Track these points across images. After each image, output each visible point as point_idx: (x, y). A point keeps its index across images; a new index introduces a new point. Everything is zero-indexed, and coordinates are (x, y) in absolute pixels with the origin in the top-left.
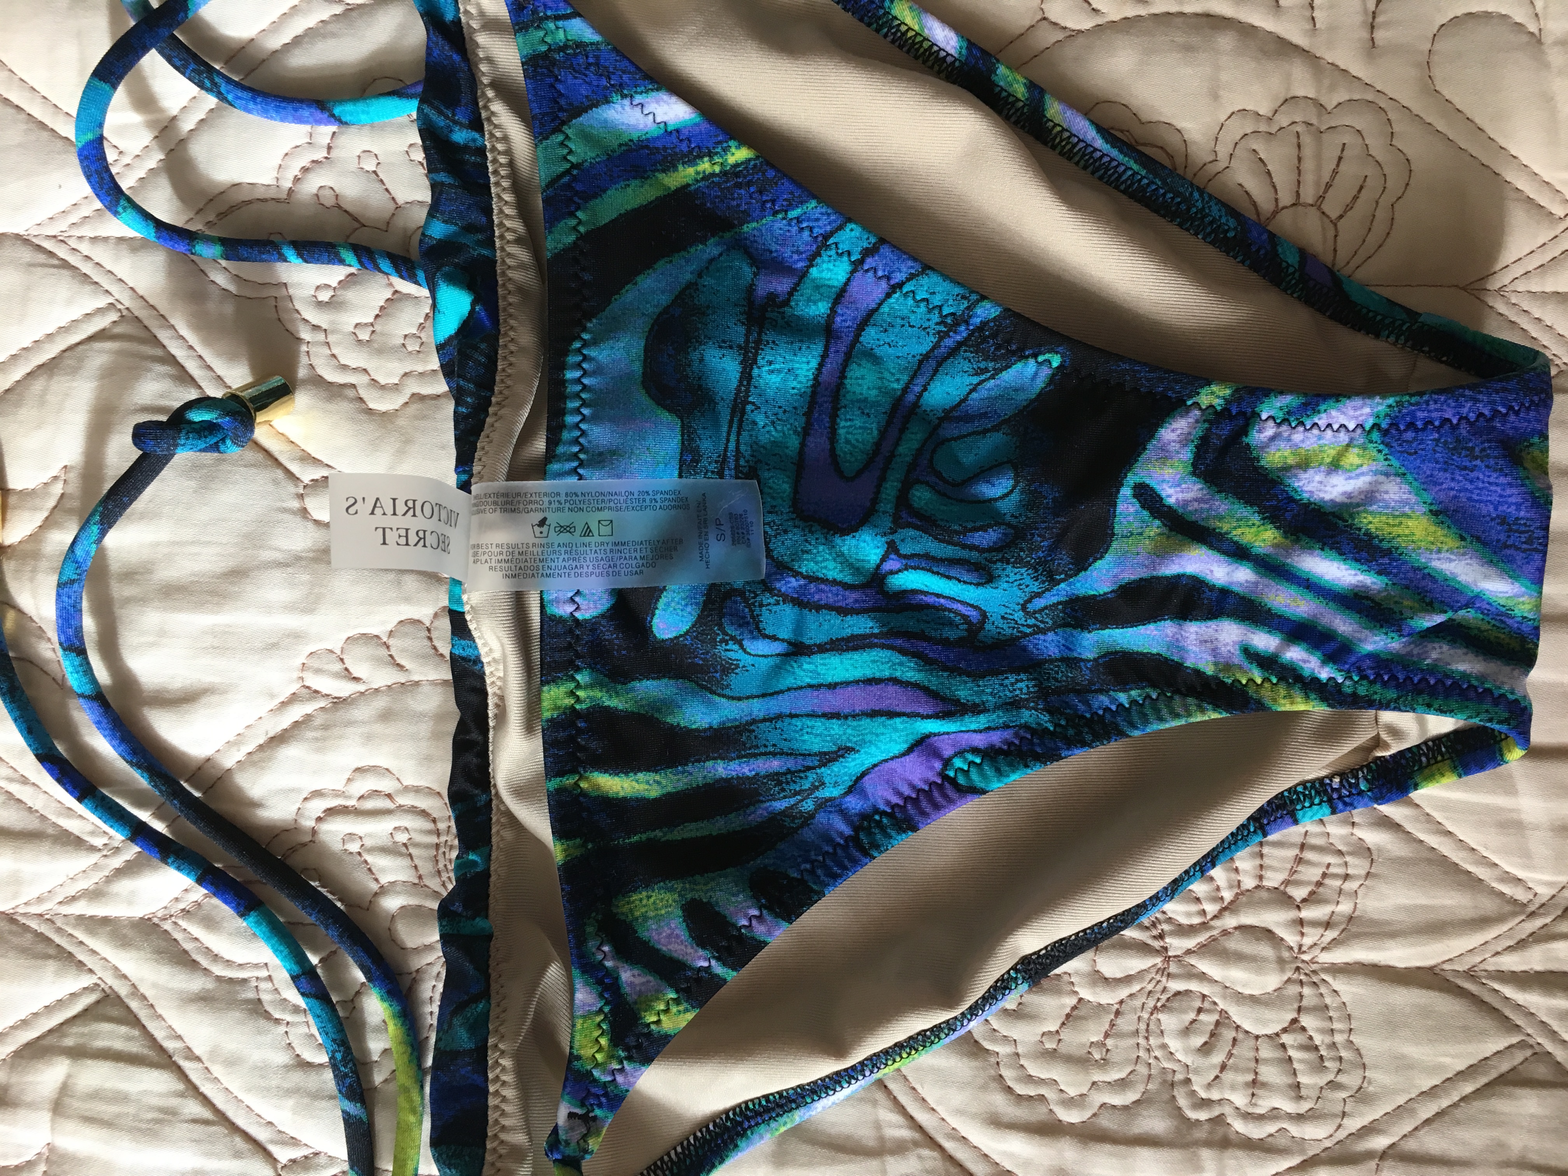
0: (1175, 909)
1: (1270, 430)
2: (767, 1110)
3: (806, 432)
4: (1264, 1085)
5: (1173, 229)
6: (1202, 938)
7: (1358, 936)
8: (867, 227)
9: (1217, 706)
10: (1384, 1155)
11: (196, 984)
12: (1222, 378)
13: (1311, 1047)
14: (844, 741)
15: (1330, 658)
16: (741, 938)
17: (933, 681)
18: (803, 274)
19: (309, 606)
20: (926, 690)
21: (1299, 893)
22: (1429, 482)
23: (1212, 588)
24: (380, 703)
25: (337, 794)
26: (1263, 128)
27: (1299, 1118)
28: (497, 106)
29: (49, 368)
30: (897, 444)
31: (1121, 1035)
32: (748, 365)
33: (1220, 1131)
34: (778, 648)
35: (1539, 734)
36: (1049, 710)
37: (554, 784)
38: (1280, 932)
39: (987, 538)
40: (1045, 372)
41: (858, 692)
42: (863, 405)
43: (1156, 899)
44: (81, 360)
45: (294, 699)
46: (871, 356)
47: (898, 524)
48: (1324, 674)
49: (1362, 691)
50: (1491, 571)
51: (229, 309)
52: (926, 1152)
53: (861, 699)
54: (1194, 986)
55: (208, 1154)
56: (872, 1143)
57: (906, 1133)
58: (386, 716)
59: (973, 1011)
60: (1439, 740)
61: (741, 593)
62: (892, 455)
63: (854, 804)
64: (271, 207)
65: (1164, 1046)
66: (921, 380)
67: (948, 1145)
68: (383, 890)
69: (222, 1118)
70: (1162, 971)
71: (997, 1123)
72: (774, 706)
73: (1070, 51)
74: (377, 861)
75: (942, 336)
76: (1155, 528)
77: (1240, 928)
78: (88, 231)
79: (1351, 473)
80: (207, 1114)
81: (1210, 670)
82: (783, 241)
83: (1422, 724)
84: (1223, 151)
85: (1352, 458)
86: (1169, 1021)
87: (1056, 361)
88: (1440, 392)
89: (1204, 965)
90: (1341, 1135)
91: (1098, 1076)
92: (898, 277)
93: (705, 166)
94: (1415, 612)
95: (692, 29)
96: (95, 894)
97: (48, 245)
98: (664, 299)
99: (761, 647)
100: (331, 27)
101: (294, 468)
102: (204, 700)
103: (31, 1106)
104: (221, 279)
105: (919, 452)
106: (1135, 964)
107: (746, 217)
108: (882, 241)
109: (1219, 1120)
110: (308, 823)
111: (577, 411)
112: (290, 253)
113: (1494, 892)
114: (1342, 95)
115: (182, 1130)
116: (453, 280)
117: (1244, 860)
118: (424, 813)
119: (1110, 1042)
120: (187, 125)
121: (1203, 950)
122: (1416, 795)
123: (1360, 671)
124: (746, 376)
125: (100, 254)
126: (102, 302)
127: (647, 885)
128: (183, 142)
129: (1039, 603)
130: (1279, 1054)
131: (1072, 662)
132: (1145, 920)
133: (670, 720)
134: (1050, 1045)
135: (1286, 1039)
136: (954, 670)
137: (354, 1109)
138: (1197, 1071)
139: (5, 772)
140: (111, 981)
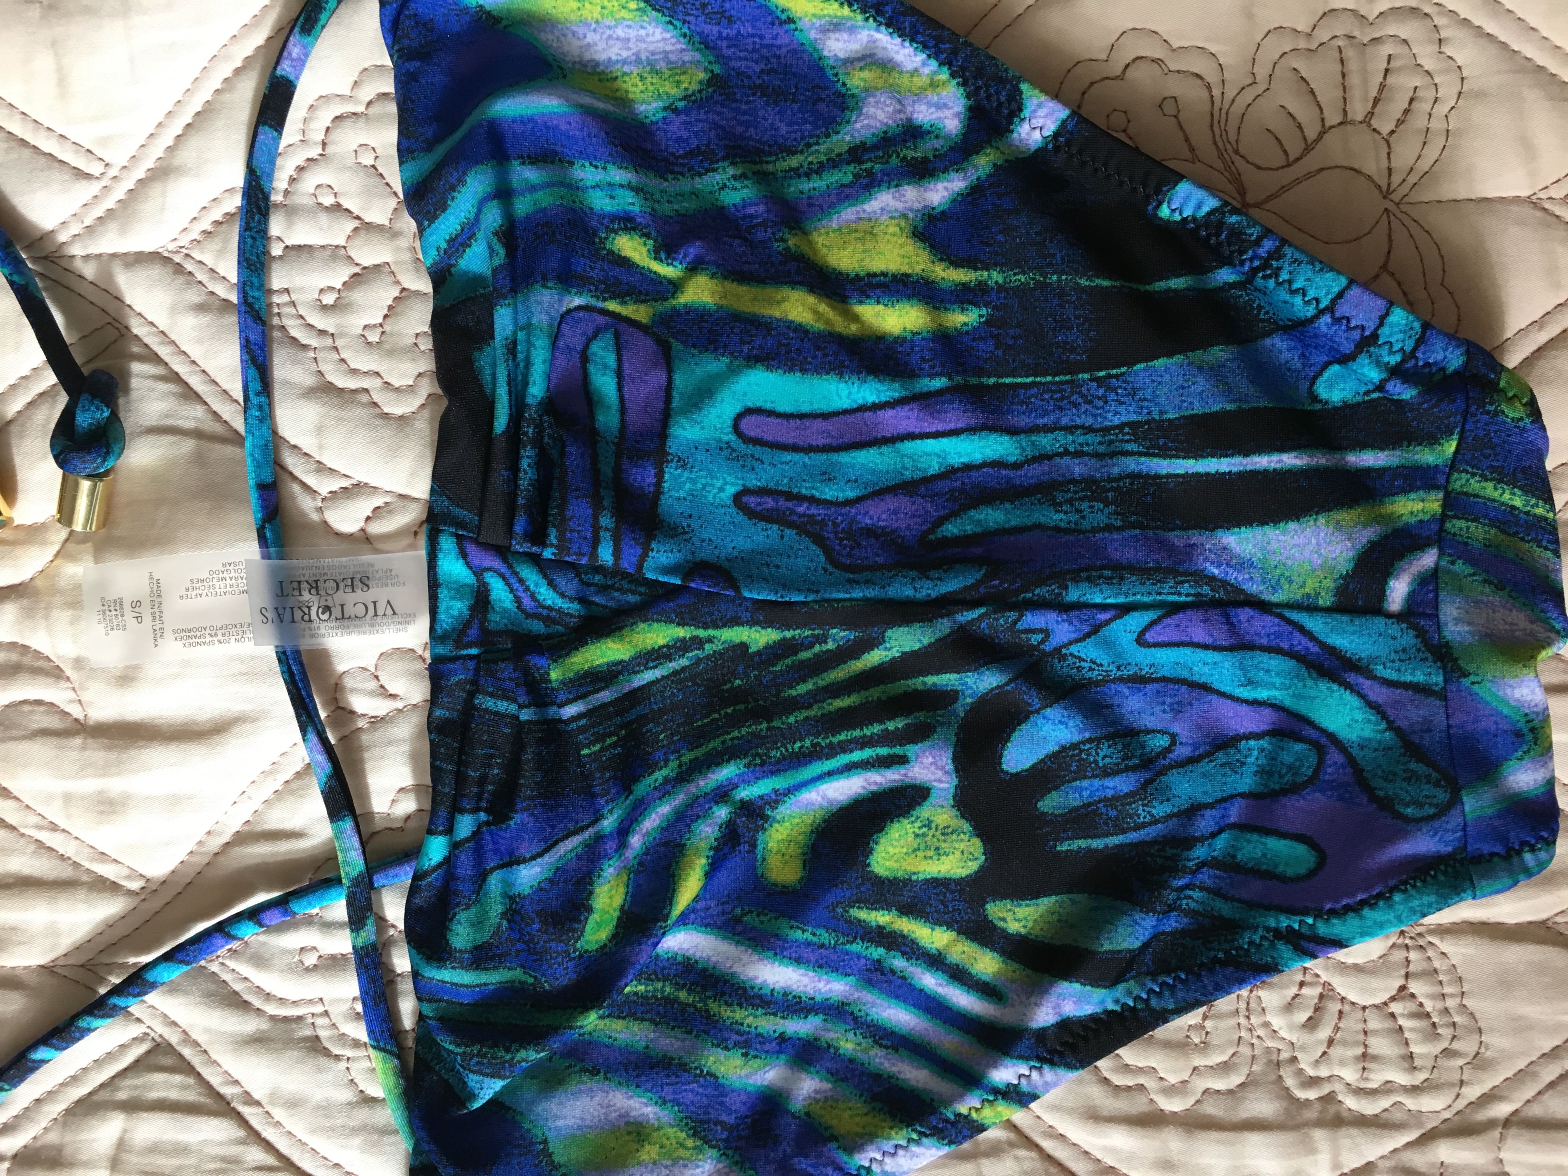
4: (1375, 1058)
10: (1507, 1123)
11: (250, 1025)
13: (1422, 1014)
26: (1302, 44)
27: (1415, 1090)
29: (50, 396)
31: (1220, 1016)
33: (1332, 1109)
52: (1022, 1153)
65: (1267, 1025)
67: (1046, 1144)
69: (287, 1163)
71: (1095, 1116)
78: (79, 250)
80: (271, 1160)
84: (1262, 72)
86: (1271, 998)
90: (1460, 1104)
91: (1199, 1061)
101: (311, 480)
102: (236, 730)
103: (88, 1164)
109: (1329, 1099)
114: (1383, 5)
119: (1209, 1024)
126: (99, 322)
138: (1303, 1048)
139: (34, 819)
140: (161, 1029)
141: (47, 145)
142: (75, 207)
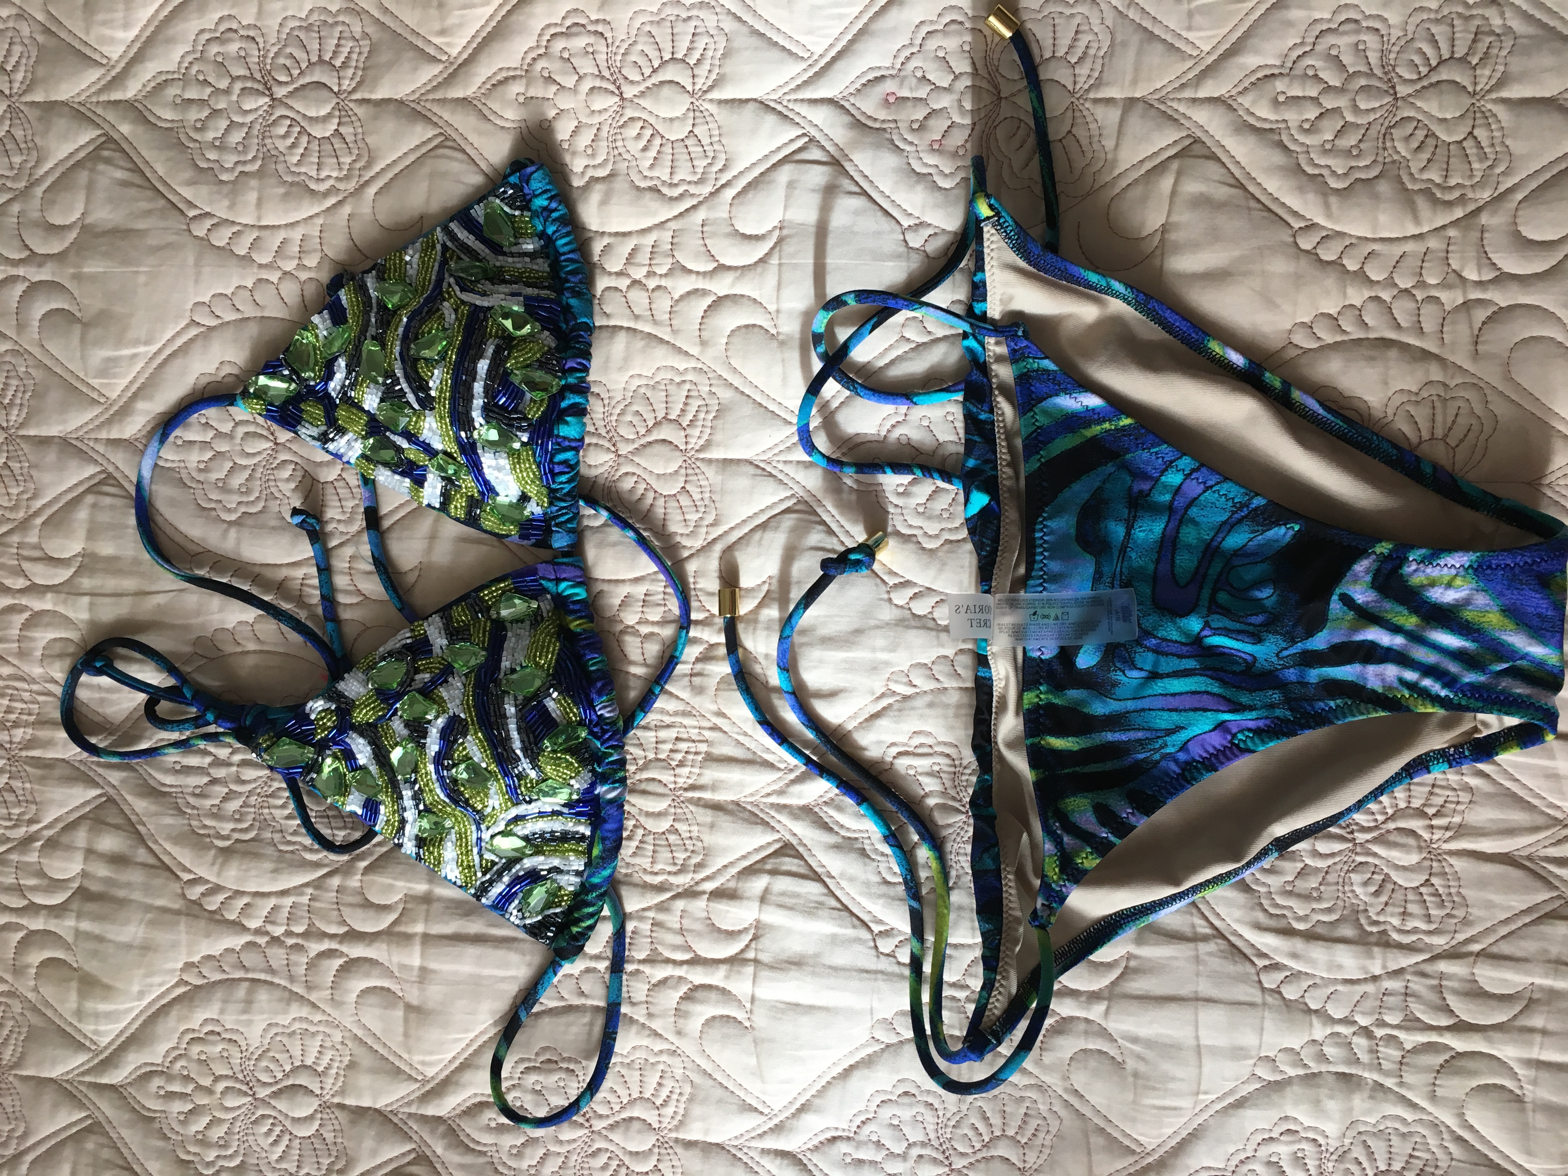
0: (1359, 817)
1: (1414, 567)
2: (1134, 914)
3: (1158, 562)
4: (1410, 915)
5: (1362, 455)
6: (1375, 834)
7: (1463, 835)
8: (1194, 458)
9: (1384, 709)
10: (1478, 954)
11: (832, 839)
12: (1388, 540)
13: (1437, 894)
14: (1179, 723)
15: (1445, 685)
16: (1123, 823)
17: (1228, 693)
18: (1157, 480)
19: (893, 649)
20: (1224, 698)
21: (1431, 811)
22: (1500, 595)
23: (1382, 648)
24: (928, 698)
25: (906, 745)
26: (1413, 398)
27: (1430, 933)
28: (1000, 399)
29: (763, 526)
30: (1208, 568)
31: (1328, 884)
32: (1129, 528)
33: (1385, 938)
34: (1143, 674)
35: (1562, 727)
36: (1291, 709)
37: (1029, 742)
38: (1420, 832)
39: (1259, 619)
40: (1291, 533)
41: (1187, 698)
42: (1189, 547)
43: (1349, 810)
44: (779, 523)
45: (883, 695)
46: (1193, 522)
47: (1210, 612)
48: (1443, 693)
49: (1463, 703)
50: (1533, 641)
51: (854, 497)
52: (1220, 941)
53: (1188, 702)
54: (1370, 859)
55: (840, 926)
56: (1190, 935)
57: (1208, 931)
58: (931, 705)
59: (1249, 864)
60: (1511, 729)
61: (1124, 645)
62: (1205, 575)
63: (1182, 756)
64: (874, 445)
65: (1353, 891)
66: (1221, 535)
67: (1232, 938)
68: (927, 795)
69: (846, 908)
70: (1352, 851)
71: (1259, 927)
72: (1140, 704)
73: (1304, 360)
74: (924, 780)
75: (1233, 513)
76: (1351, 615)
77: (1397, 829)
78: (782, 458)
79: (1457, 588)
80: (839, 906)
81: (1380, 690)
82: (1147, 463)
83: (1501, 721)
84: (1390, 412)
85: (1458, 582)
86: (1355, 878)
87: (1297, 528)
88: (1504, 550)
89: (1376, 849)
90: (1454, 943)
91: (1315, 906)
92: (1210, 483)
93: (1107, 426)
94: (1492, 662)
95: (1104, 359)
96: (781, 792)
97: (762, 465)
98: (1086, 496)
99: (1135, 674)
100: (909, 355)
101: (885, 578)
102: (842, 695)
103: (748, 898)
104: (849, 482)
105: (1221, 573)
106: (1337, 846)
107: (1128, 451)
108: (1202, 465)
109: (1384, 932)
110: (889, 759)
111: (1042, 553)
112: (888, 470)
113: (1543, 813)
114: (1458, 380)
115: (825, 913)
116: (980, 489)
117: (1400, 793)
118: (948, 756)
119: (1322, 888)
120: (835, 404)
121: (1375, 840)
122: (1499, 758)
123: (1463, 692)
124: (1128, 534)
125: (787, 469)
126: (789, 493)
127: (1074, 794)
128: (833, 413)
129: (1285, 653)
130: (1418, 898)
131: (1304, 684)
132: (1341, 822)
133: (1085, 710)
134: (1289, 888)
135: (1423, 890)
136: (1238, 687)
137: (915, 904)
138: (1371, 905)
139: (737, 730)
140: (788, 837)
141: (772, 407)
142: (782, 437)
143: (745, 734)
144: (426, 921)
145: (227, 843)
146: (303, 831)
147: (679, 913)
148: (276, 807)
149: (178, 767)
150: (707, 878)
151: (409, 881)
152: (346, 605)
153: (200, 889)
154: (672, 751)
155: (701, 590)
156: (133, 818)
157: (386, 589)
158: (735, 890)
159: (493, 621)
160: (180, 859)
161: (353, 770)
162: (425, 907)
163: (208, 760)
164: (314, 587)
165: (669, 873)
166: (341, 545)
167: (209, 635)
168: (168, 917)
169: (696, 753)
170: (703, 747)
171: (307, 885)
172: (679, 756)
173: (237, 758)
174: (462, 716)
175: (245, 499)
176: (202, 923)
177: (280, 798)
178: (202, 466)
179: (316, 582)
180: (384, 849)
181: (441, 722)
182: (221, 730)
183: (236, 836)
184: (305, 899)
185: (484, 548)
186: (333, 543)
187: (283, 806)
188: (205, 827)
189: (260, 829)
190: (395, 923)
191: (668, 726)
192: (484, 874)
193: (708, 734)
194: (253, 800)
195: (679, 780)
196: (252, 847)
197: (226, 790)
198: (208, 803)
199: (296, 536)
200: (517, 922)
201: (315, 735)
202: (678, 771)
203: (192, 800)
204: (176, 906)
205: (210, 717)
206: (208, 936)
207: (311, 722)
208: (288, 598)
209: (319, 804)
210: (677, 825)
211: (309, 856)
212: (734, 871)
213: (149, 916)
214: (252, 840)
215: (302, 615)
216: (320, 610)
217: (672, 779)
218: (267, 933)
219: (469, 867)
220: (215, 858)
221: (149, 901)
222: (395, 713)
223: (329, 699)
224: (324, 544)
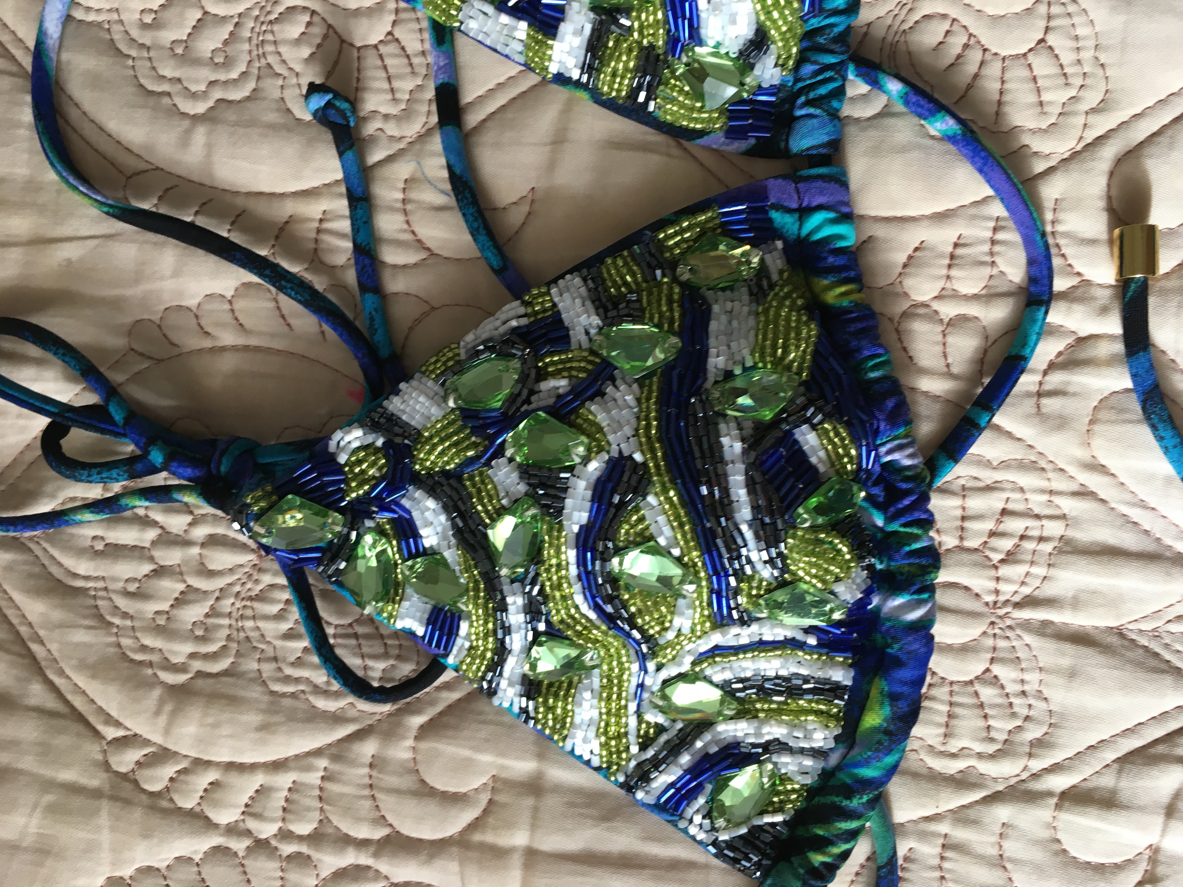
130: (972, 700)
135: (979, 686)
143: (1143, 505)
144: (534, 827)
145: (181, 678)
146: (315, 659)
147: (998, 829)
148: (266, 617)
149: (99, 546)
150: (1055, 768)
151: (502, 754)
152: (395, 267)
153: (133, 756)
154: (992, 534)
155: (1066, 235)
156: (23, 630)
157: (474, 233)
158: (1114, 792)
159: (684, 285)
160: (101, 702)
161: (412, 556)
162: (530, 801)
163: (152, 534)
164: (342, 235)
165: (980, 756)
166: (390, 159)
167: (156, 318)
168: (78, 801)
169: (1041, 539)
170: (1054, 529)
171: (318, 753)
172: (1007, 544)
173: (201, 532)
174: (638, 457)
175: (222, 76)
176: (137, 814)
177: (273, 601)
178: (148, 19)
179: (345, 225)
180: (455, 695)
181: (594, 466)
182: (176, 482)
183: (197, 665)
184: (314, 778)
185: (655, 160)
186: (375, 156)
187: (279, 617)
188: (144, 648)
189: (238, 654)
190: (475, 825)
191: (989, 489)
192: (643, 747)
193: (1067, 505)
194: (226, 605)
195: (1003, 587)
196: (225, 686)
197: (182, 587)
198: (150, 608)
199: (310, 142)
200: (701, 836)
201: (345, 493)
202: (1005, 571)
203: (122, 603)
204: (95, 783)
205: (157, 457)
206: (146, 835)
207: (339, 469)
208: (295, 255)
209: (341, 613)
210: (997, 670)
211: (322, 704)
212: (1110, 755)
213: (49, 798)
214: (226, 673)
215: (319, 283)
216: (351, 277)
217: (992, 585)
218: (248, 833)
219: (619, 737)
220: (161, 703)
221: (48, 772)
222: (500, 452)
223: (374, 427)
224: (361, 157)
